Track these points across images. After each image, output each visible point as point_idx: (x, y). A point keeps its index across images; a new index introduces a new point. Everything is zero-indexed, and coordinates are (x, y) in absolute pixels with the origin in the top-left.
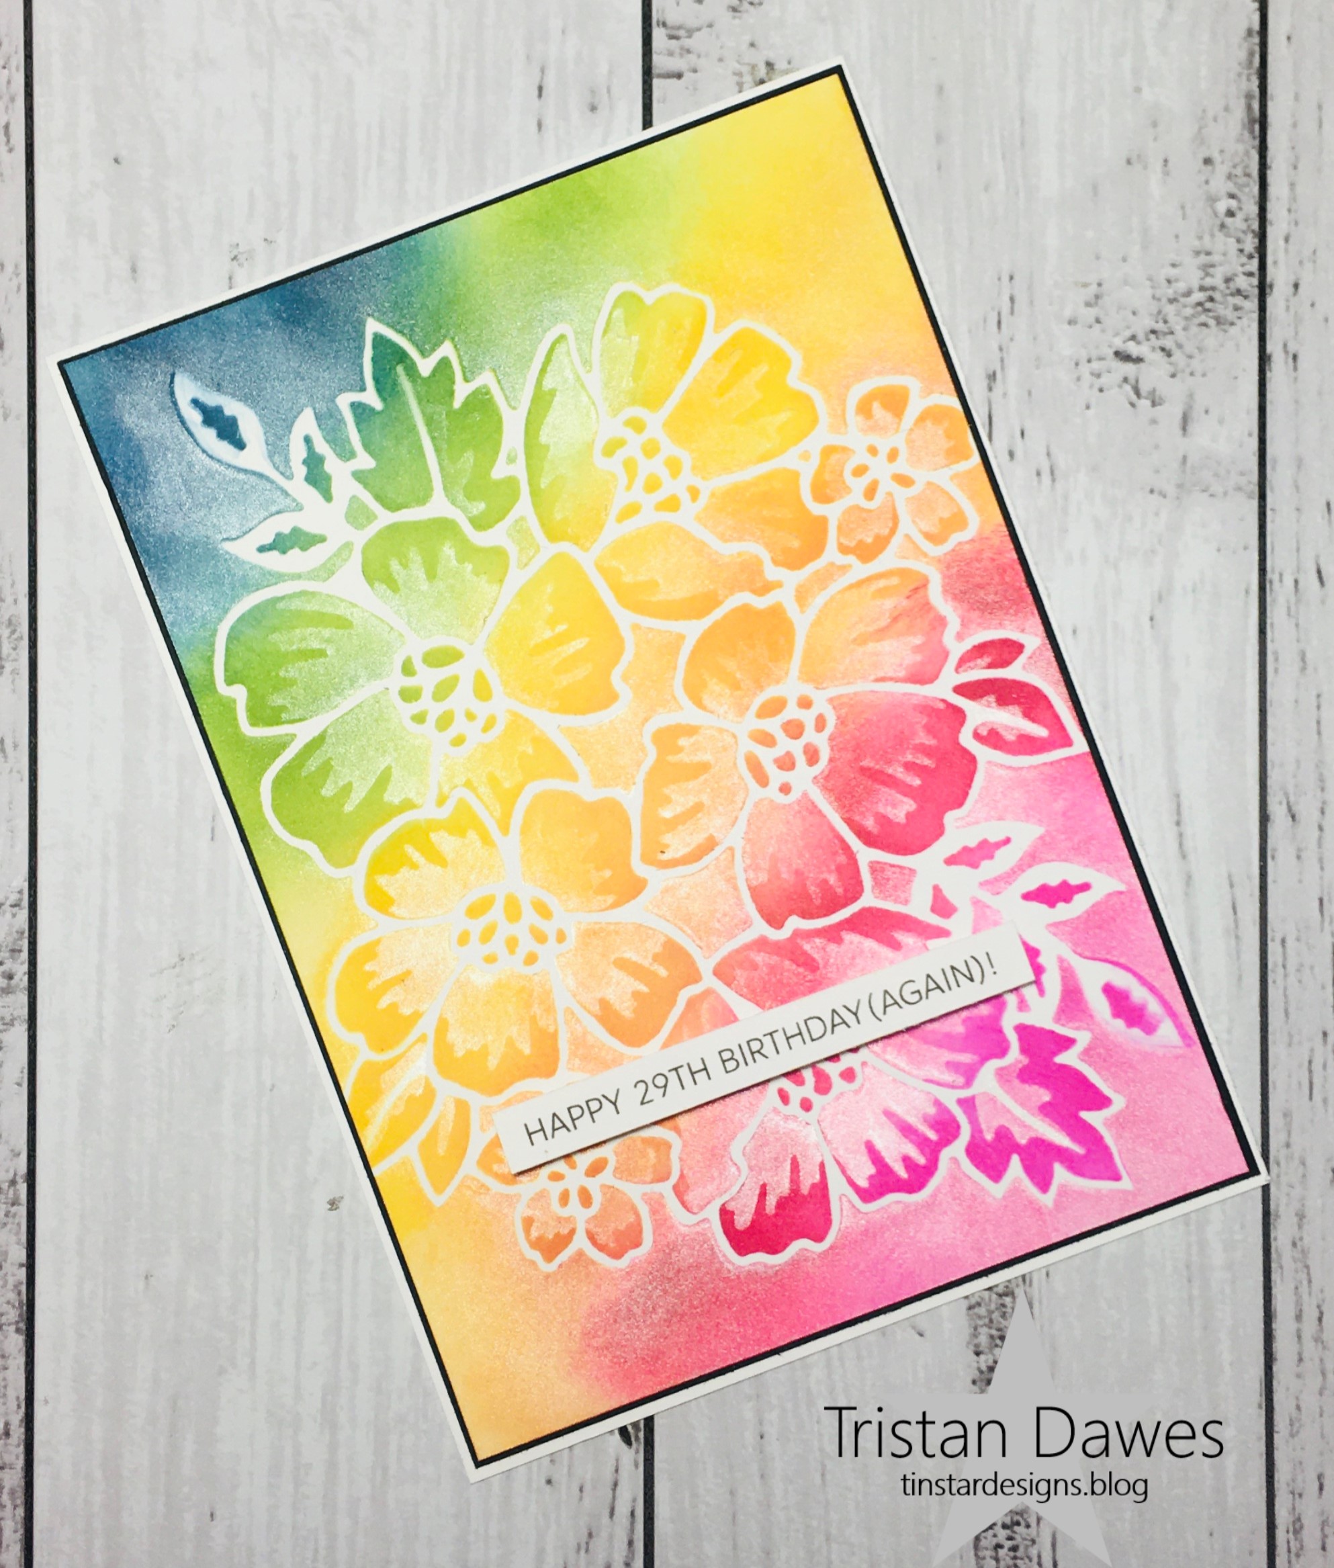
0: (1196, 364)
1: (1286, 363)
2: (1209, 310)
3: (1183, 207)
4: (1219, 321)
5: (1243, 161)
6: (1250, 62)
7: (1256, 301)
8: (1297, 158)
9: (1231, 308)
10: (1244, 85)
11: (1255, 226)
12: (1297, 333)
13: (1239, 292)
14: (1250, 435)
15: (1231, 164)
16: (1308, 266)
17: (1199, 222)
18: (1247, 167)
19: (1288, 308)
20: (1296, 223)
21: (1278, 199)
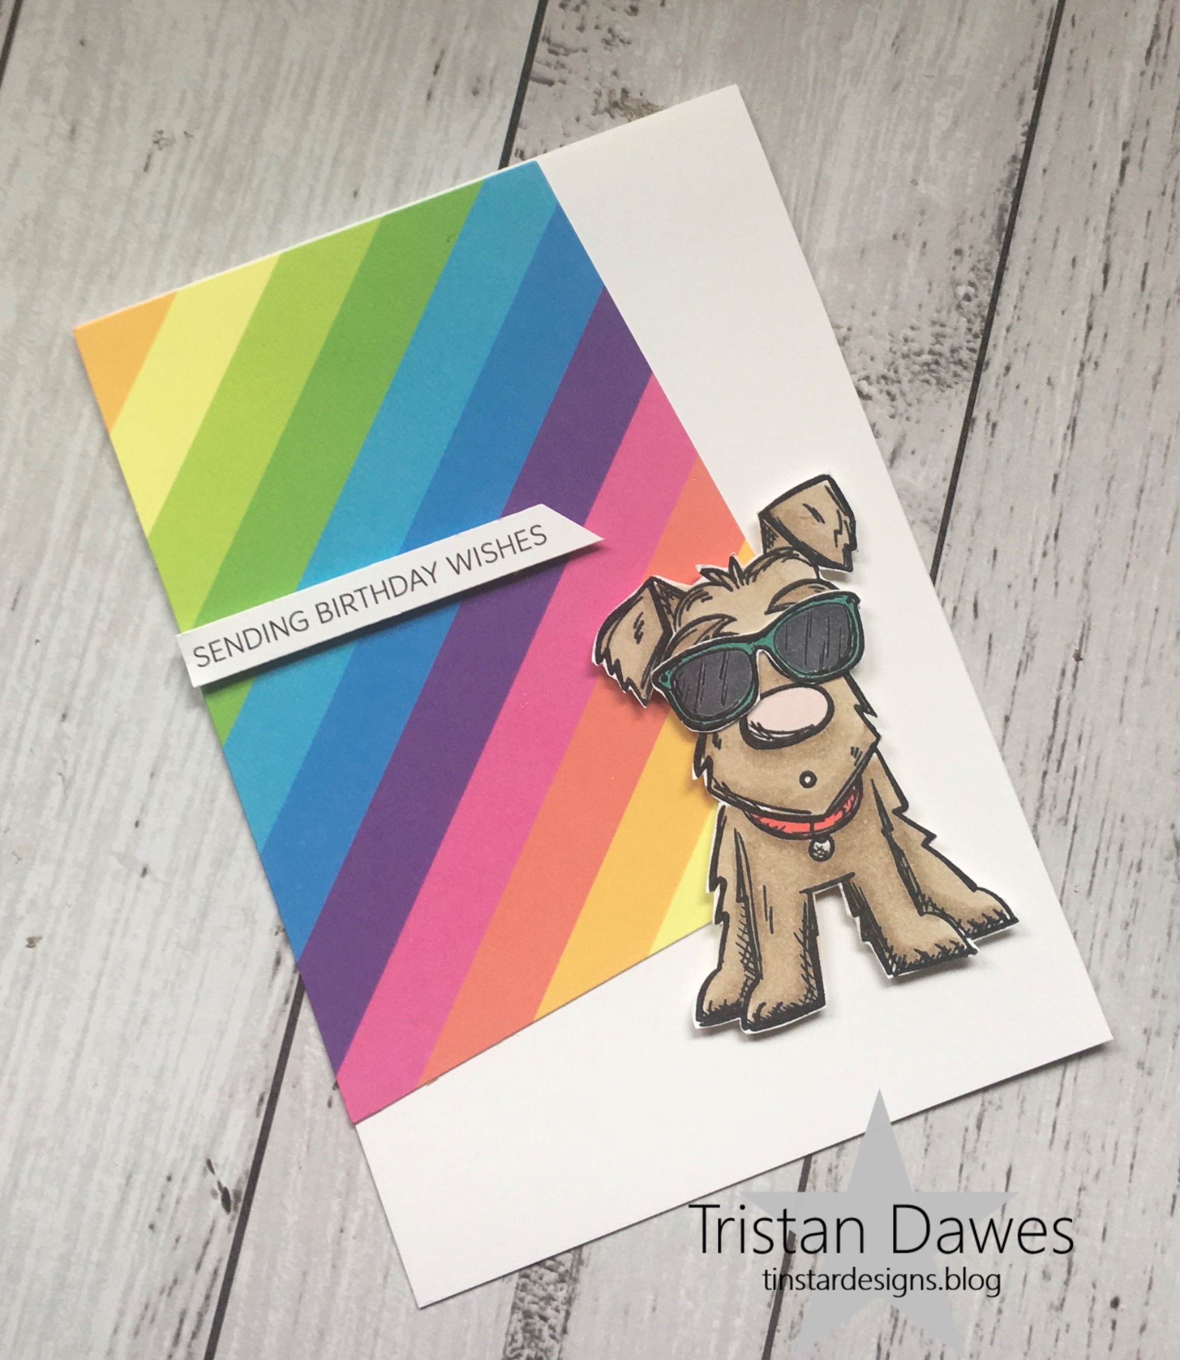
0: (912, 411)
1: (986, 428)
2: (933, 371)
3: (930, 284)
4: (939, 382)
5: (986, 259)
6: (1009, 182)
7: (973, 373)
8: (1030, 268)
9: (951, 374)
10: (1000, 199)
11: (986, 313)
12: (999, 407)
13: (960, 362)
14: (944, 480)
15: (977, 259)
16: (1021, 355)
17: (941, 299)
18: (989, 264)
19: (997, 384)
20: (1019, 318)
21: (1008, 296)
